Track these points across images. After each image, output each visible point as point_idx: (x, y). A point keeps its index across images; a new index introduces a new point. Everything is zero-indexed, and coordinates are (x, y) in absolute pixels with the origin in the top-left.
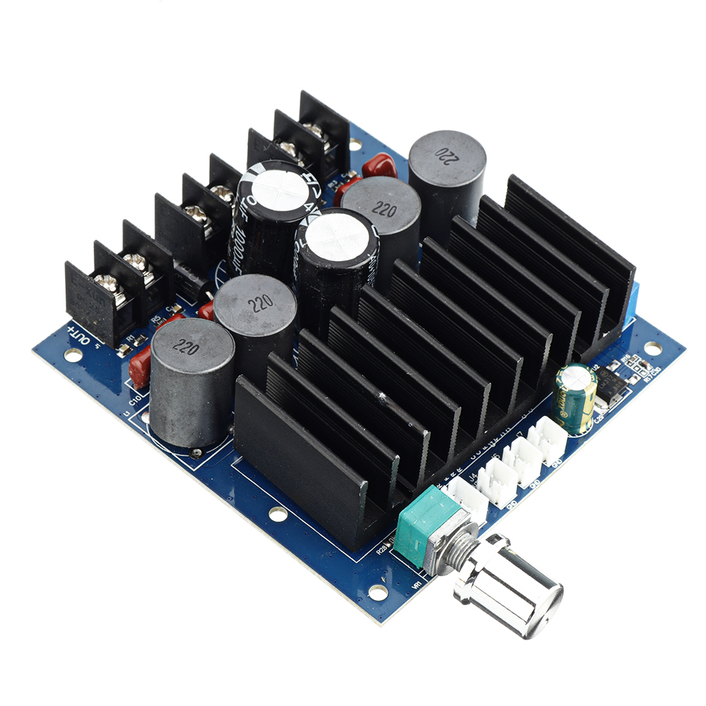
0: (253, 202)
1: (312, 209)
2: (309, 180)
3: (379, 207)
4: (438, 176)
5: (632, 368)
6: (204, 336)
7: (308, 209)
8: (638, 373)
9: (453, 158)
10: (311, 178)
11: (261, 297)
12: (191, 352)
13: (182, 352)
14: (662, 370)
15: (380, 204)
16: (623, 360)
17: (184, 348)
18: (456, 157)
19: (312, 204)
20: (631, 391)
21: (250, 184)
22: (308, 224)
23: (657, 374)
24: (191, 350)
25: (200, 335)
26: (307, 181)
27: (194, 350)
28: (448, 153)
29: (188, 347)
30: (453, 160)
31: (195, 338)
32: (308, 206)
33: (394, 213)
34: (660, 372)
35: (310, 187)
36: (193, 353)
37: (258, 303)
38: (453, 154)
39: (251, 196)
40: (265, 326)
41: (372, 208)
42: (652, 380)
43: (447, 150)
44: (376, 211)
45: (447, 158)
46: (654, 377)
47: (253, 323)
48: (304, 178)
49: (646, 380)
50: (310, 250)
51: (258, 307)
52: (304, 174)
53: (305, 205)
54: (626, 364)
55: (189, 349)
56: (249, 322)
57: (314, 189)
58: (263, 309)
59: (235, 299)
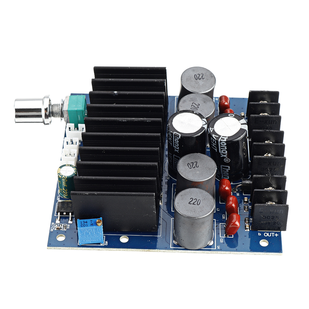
1: (210, 130)
2: (223, 138)
4: (189, 192)
5: (63, 225)
6: (199, 85)
7: (211, 129)
8: (59, 224)
9: (192, 203)
10: (224, 139)
11: (197, 109)
12: (196, 76)
13: (198, 74)
14: (50, 231)
15: (197, 166)
16: (69, 225)
17: (199, 76)
18: (191, 204)
19: (212, 131)
20: (55, 215)
21: (239, 120)
22: (202, 120)
23: (50, 228)
24: (197, 76)
25: (201, 84)
26: (223, 136)
27: (196, 77)
28: (196, 203)
29: (199, 77)
30: (190, 202)
31: (201, 82)
32: (212, 129)
34: (50, 230)
35: (220, 136)
37: (196, 106)
38: (193, 204)
39: (233, 116)
40: (185, 101)
41: (198, 163)
42: (51, 225)
43: (197, 204)
45: (194, 201)
46: (51, 227)
47: (189, 99)
48: (226, 137)
49: (53, 223)
51: (194, 105)
52: (227, 138)
53: (213, 129)
54: (66, 224)
55: (198, 77)
56: (191, 98)
57: (218, 136)
58: (192, 106)
59: (205, 102)
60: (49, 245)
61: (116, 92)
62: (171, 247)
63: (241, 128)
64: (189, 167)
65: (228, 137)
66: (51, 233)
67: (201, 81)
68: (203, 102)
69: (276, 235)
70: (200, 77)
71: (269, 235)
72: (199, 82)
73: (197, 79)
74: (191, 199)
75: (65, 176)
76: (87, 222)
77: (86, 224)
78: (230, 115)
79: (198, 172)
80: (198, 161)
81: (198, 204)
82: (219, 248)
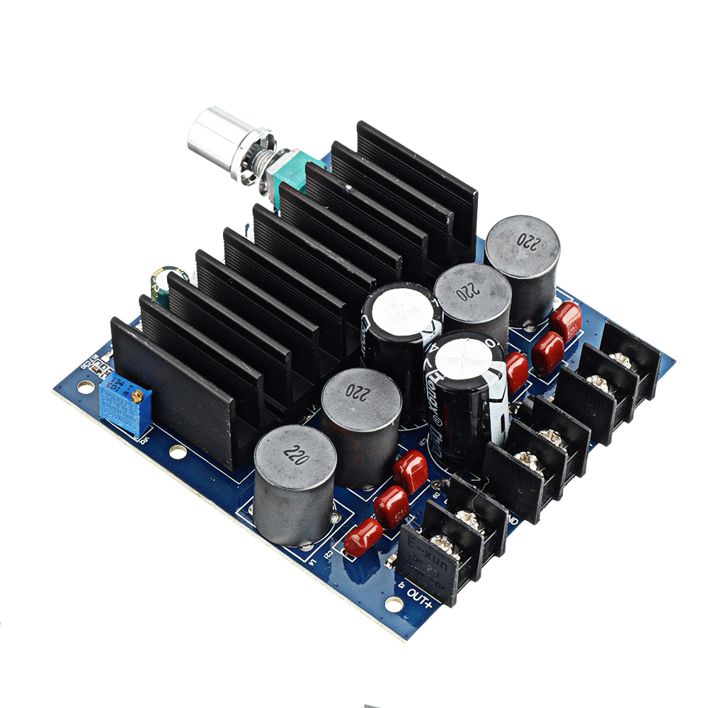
0: (489, 342)
1: (431, 346)
2: (437, 374)
3: (363, 395)
4: (306, 434)
6: (515, 257)
7: (434, 346)
8: (103, 363)
9: (290, 454)
10: (435, 377)
11: (468, 298)
12: (523, 237)
13: (531, 236)
14: (80, 366)
15: (363, 398)
17: (530, 240)
18: (287, 455)
19: (431, 351)
21: (494, 359)
22: (432, 322)
23: (85, 362)
24: (524, 239)
25: (518, 257)
26: (438, 372)
27: (522, 239)
28: (296, 459)
29: (527, 242)
30: (290, 451)
31: (522, 253)
32: (434, 348)
33: (348, 389)
34: (82, 364)
35: (435, 367)
36: (522, 235)
37: (470, 292)
38: (291, 458)
39: (491, 347)
40: (461, 272)
41: (370, 393)
42: (90, 357)
43: (296, 463)
44: (367, 391)
45: (297, 453)
46: (89, 360)
47: (472, 273)
48: (443, 376)
49: (96, 356)
50: (427, 296)
51: (470, 288)
52: (443, 379)
53: (438, 348)
55: (526, 240)
56: (476, 273)
57: (431, 366)
58: (465, 287)
59: (492, 294)
60: (58, 389)
61: (349, 187)
62: (236, 513)
63: (481, 376)
64: (347, 392)
65: (446, 378)
66: (79, 369)
67: (524, 253)
68: (489, 292)
69: (429, 605)
70: (530, 244)
71: (417, 597)
72: (519, 253)
73: (520, 245)
74: (295, 446)
75: (157, 287)
76: (122, 385)
77: (118, 386)
78: (488, 342)
79: (354, 409)
80: (373, 392)
81: (298, 462)
82: (311, 564)
